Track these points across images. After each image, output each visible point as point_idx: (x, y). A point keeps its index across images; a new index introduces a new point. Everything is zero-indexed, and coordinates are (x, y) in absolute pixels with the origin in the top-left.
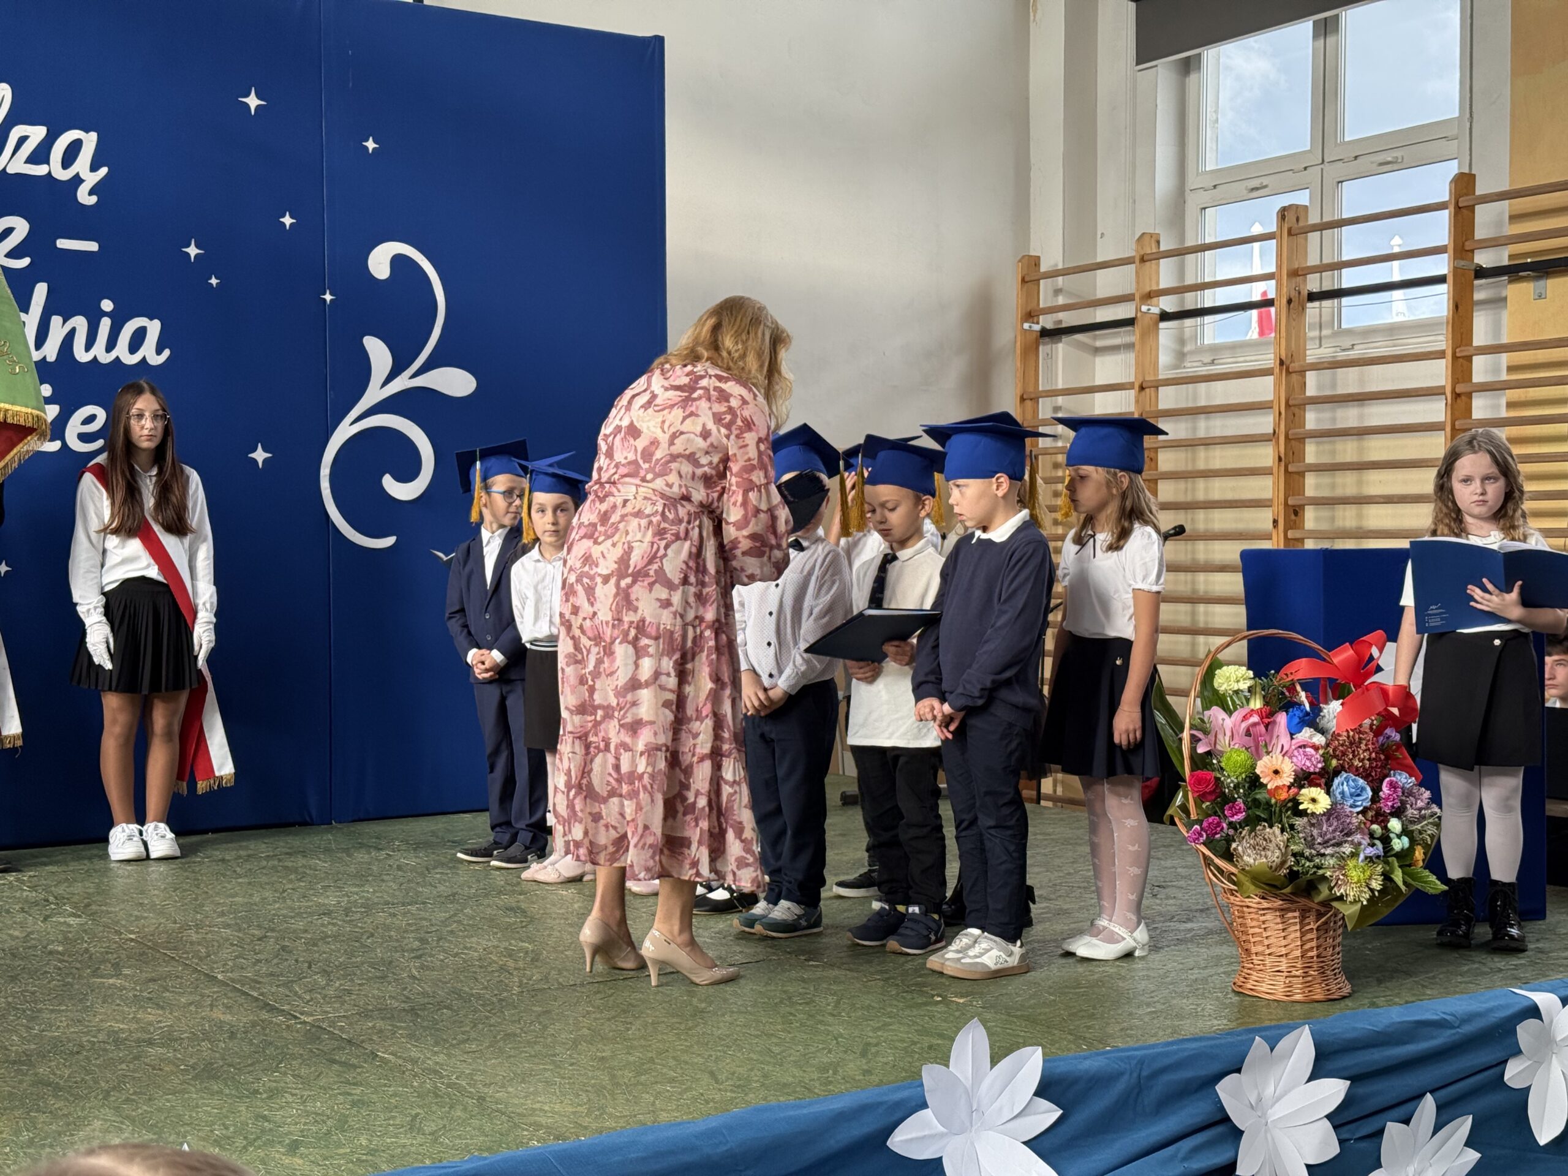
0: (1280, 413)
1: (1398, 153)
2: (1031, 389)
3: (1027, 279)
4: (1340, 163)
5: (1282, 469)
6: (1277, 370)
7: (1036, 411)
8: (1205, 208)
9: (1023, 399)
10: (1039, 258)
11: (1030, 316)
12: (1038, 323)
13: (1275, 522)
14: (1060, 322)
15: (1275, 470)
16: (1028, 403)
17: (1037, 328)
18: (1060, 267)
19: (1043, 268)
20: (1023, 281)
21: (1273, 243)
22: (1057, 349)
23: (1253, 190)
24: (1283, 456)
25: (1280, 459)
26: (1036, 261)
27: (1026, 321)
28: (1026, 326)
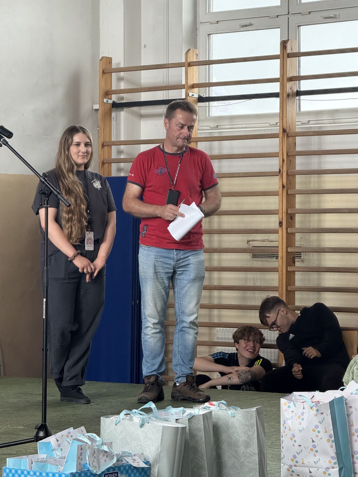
0: (283, 160)
1: (336, 13)
2: (107, 140)
3: (105, 72)
4: (300, 16)
5: (285, 192)
6: (281, 135)
7: (110, 153)
8: (210, 34)
9: (103, 146)
10: (111, 58)
11: (107, 94)
12: (111, 99)
13: (281, 223)
14: (122, 98)
15: (280, 193)
16: (106, 147)
17: (110, 102)
18: (122, 66)
19: (114, 66)
20: (104, 73)
21: (278, 61)
22: (120, 115)
23: (243, 26)
24: (285, 184)
25: (283, 187)
26: (109, 60)
27: (105, 98)
28: (105, 100)
